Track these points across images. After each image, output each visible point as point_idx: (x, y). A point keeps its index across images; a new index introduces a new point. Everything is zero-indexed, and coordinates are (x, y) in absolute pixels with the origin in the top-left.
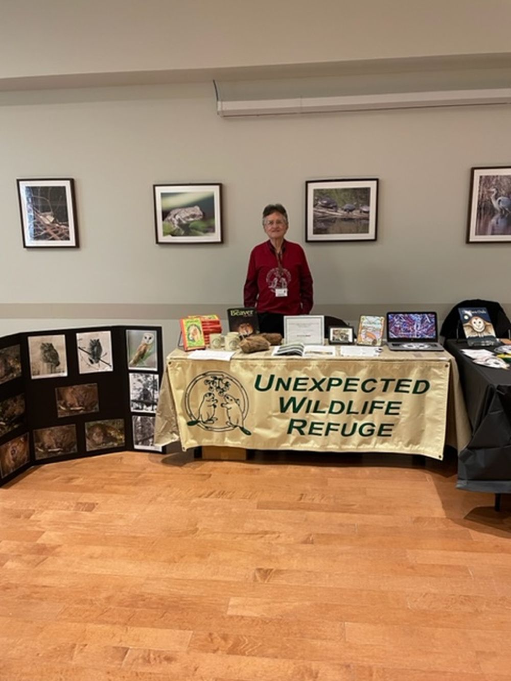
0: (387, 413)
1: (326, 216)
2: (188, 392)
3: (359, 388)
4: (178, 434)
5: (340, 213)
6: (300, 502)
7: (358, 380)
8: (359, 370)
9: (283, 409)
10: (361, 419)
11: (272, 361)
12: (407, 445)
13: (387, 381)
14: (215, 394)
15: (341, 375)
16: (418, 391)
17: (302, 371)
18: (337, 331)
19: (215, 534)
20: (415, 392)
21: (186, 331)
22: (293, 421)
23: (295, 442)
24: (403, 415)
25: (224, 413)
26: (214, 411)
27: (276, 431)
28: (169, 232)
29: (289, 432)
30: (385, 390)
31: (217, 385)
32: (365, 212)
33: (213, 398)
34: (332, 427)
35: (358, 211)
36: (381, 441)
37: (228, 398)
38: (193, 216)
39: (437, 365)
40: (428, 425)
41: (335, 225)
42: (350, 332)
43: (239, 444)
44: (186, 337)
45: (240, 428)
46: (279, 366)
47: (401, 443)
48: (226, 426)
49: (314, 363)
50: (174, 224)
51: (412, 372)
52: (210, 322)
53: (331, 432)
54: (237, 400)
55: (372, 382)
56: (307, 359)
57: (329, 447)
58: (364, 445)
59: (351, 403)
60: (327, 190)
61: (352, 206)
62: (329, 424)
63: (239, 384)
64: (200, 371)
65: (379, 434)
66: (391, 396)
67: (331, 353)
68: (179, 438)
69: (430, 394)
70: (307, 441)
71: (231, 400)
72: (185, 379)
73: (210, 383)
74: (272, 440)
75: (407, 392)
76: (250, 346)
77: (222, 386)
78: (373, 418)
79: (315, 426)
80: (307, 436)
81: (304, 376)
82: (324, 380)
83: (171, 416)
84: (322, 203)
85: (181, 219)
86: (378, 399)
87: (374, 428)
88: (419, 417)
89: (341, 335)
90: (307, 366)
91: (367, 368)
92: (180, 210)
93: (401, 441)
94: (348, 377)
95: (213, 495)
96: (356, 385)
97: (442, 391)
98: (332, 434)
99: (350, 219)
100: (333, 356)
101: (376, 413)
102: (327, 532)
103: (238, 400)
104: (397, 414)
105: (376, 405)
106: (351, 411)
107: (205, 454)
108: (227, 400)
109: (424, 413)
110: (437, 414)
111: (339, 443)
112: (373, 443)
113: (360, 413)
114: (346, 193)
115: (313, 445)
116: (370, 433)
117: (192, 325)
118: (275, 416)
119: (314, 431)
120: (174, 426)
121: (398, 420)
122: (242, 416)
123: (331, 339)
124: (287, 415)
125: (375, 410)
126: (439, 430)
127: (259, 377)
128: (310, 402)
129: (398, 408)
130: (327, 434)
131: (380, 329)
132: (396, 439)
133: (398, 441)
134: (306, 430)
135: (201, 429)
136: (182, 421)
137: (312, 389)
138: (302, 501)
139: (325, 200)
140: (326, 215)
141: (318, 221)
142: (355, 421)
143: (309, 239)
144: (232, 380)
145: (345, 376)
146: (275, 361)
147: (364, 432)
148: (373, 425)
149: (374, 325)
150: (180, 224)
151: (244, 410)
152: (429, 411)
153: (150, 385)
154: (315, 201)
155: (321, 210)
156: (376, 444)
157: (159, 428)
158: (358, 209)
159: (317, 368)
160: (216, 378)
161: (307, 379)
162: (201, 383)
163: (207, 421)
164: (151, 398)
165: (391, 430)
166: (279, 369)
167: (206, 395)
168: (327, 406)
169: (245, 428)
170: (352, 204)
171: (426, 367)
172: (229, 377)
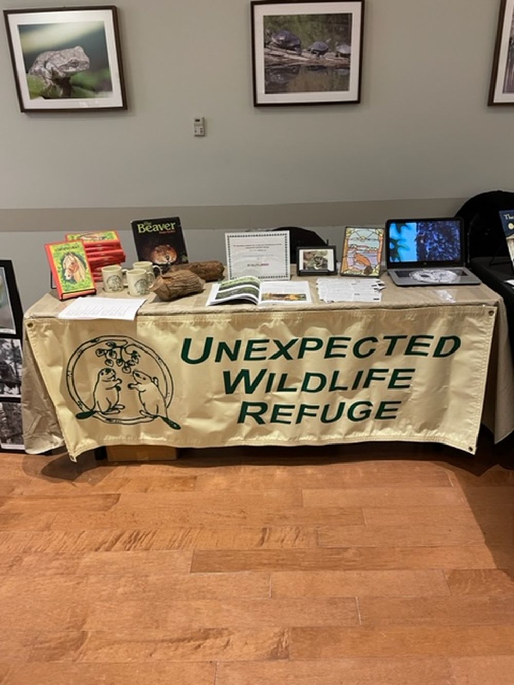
0: (391, 386)
1: (284, 63)
2: (70, 369)
3: (349, 352)
4: (60, 435)
5: (305, 58)
6: (261, 548)
7: (349, 339)
8: (351, 325)
9: (230, 389)
10: (351, 397)
11: (207, 316)
12: (420, 430)
13: (394, 339)
14: (115, 370)
15: (321, 333)
16: (442, 353)
17: (258, 329)
18: (309, 253)
19: (116, 646)
20: (437, 354)
21: (57, 265)
22: (245, 405)
23: (251, 434)
24: (415, 389)
25: (134, 397)
26: (118, 395)
27: (221, 421)
28: (38, 92)
29: (241, 420)
30: (389, 352)
31: (119, 357)
32: (342, 55)
33: (114, 376)
34: (306, 410)
35: (334, 54)
36: (380, 425)
37: (138, 375)
38: (75, 64)
39: (477, 312)
40: (454, 402)
41: (299, 77)
42: (329, 254)
43: (162, 441)
44: (59, 275)
45: (163, 418)
46: (219, 323)
47: (410, 427)
48: (141, 416)
49: (278, 317)
50: (44, 78)
51: (434, 323)
52: (104, 245)
53: (304, 417)
54: (153, 379)
55: (370, 341)
56: (264, 311)
57: (301, 439)
58: (354, 433)
59: (336, 373)
60: (285, 17)
61: (325, 45)
62: (303, 407)
63: (154, 356)
64: (85, 336)
65: (378, 416)
66: (399, 361)
67: (304, 297)
68: (64, 442)
69: (459, 356)
70: (269, 432)
71: (145, 379)
72: (62, 349)
73: (105, 354)
74: (214, 434)
75: (426, 354)
76: (168, 288)
77: (127, 358)
78: (369, 393)
79: (281, 410)
80: (268, 426)
81: (261, 337)
82: (293, 341)
83: (45, 409)
84: (278, 40)
85: (55, 69)
86: (378, 365)
87: (370, 408)
88: (441, 390)
89: (317, 260)
90: (266, 321)
91: (363, 321)
92: (52, 54)
93: (409, 424)
94: (332, 336)
95: (118, 544)
96: (345, 347)
97: (481, 351)
98: (307, 421)
99: (321, 68)
100: (308, 303)
101: (374, 387)
102: (309, 623)
103: (155, 378)
104: (407, 387)
105: (375, 375)
106: (336, 386)
107: (111, 455)
108: (137, 378)
109: (448, 383)
110: (469, 387)
111: (317, 432)
112: (368, 428)
113: (350, 389)
114: (315, 24)
115: (278, 437)
116: (364, 415)
117: (68, 254)
118: (217, 400)
119: (279, 418)
120: (53, 425)
121: (407, 395)
122: (165, 401)
123: (301, 268)
124: (236, 396)
125: (373, 382)
126: (472, 410)
127: (187, 342)
128: (272, 376)
129: (409, 378)
130: (299, 421)
131: (378, 250)
132: (403, 422)
133: (406, 425)
134: (267, 417)
135: (100, 421)
136: (65, 415)
137: (275, 357)
138: (265, 546)
139: (281, 36)
140: (284, 60)
141: (273, 70)
142: (341, 399)
143: (259, 101)
144: (141, 348)
145: (328, 334)
146: (212, 315)
147: (356, 414)
148: (369, 404)
149: (366, 243)
150: (56, 79)
151: (167, 393)
152: (456, 381)
153: (9, 355)
154: (267, 37)
155: (277, 53)
156: (371, 431)
157: (29, 427)
158: (333, 51)
159: (282, 323)
160: (114, 346)
161: (267, 341)
162: (90, 353)
163: (107, 411)
164: (14, 376)
165: (396, 410)
166: (221, 328)
167: (101, 373)
168: (300, 381)
169: (170, 418)
170: (324, 41)
171: (459, 314)
172: (137, 344)
